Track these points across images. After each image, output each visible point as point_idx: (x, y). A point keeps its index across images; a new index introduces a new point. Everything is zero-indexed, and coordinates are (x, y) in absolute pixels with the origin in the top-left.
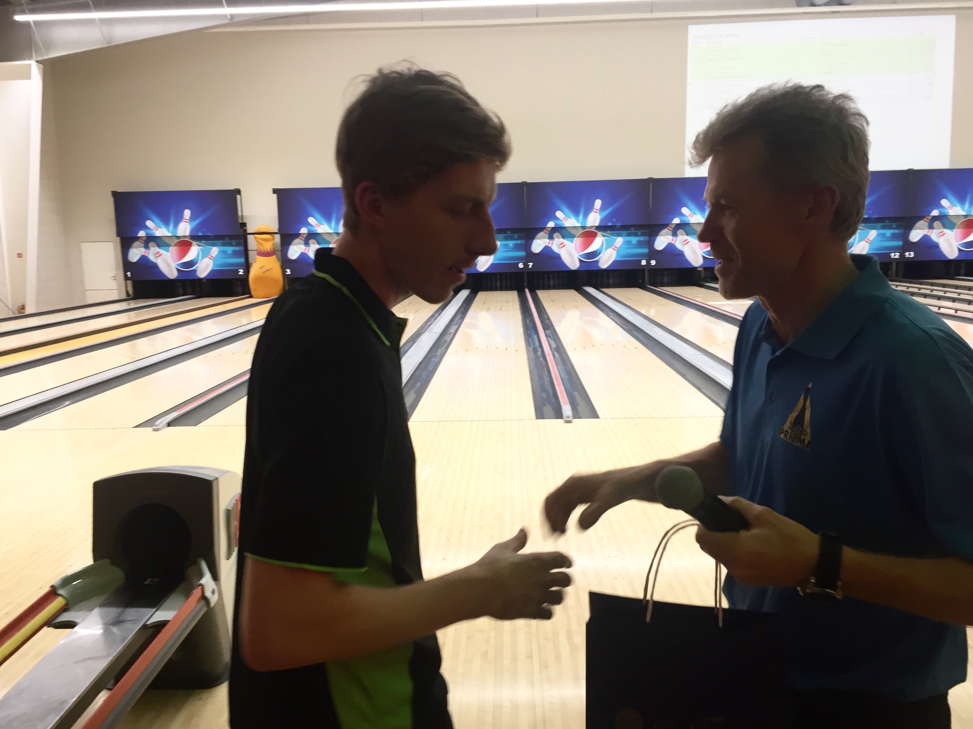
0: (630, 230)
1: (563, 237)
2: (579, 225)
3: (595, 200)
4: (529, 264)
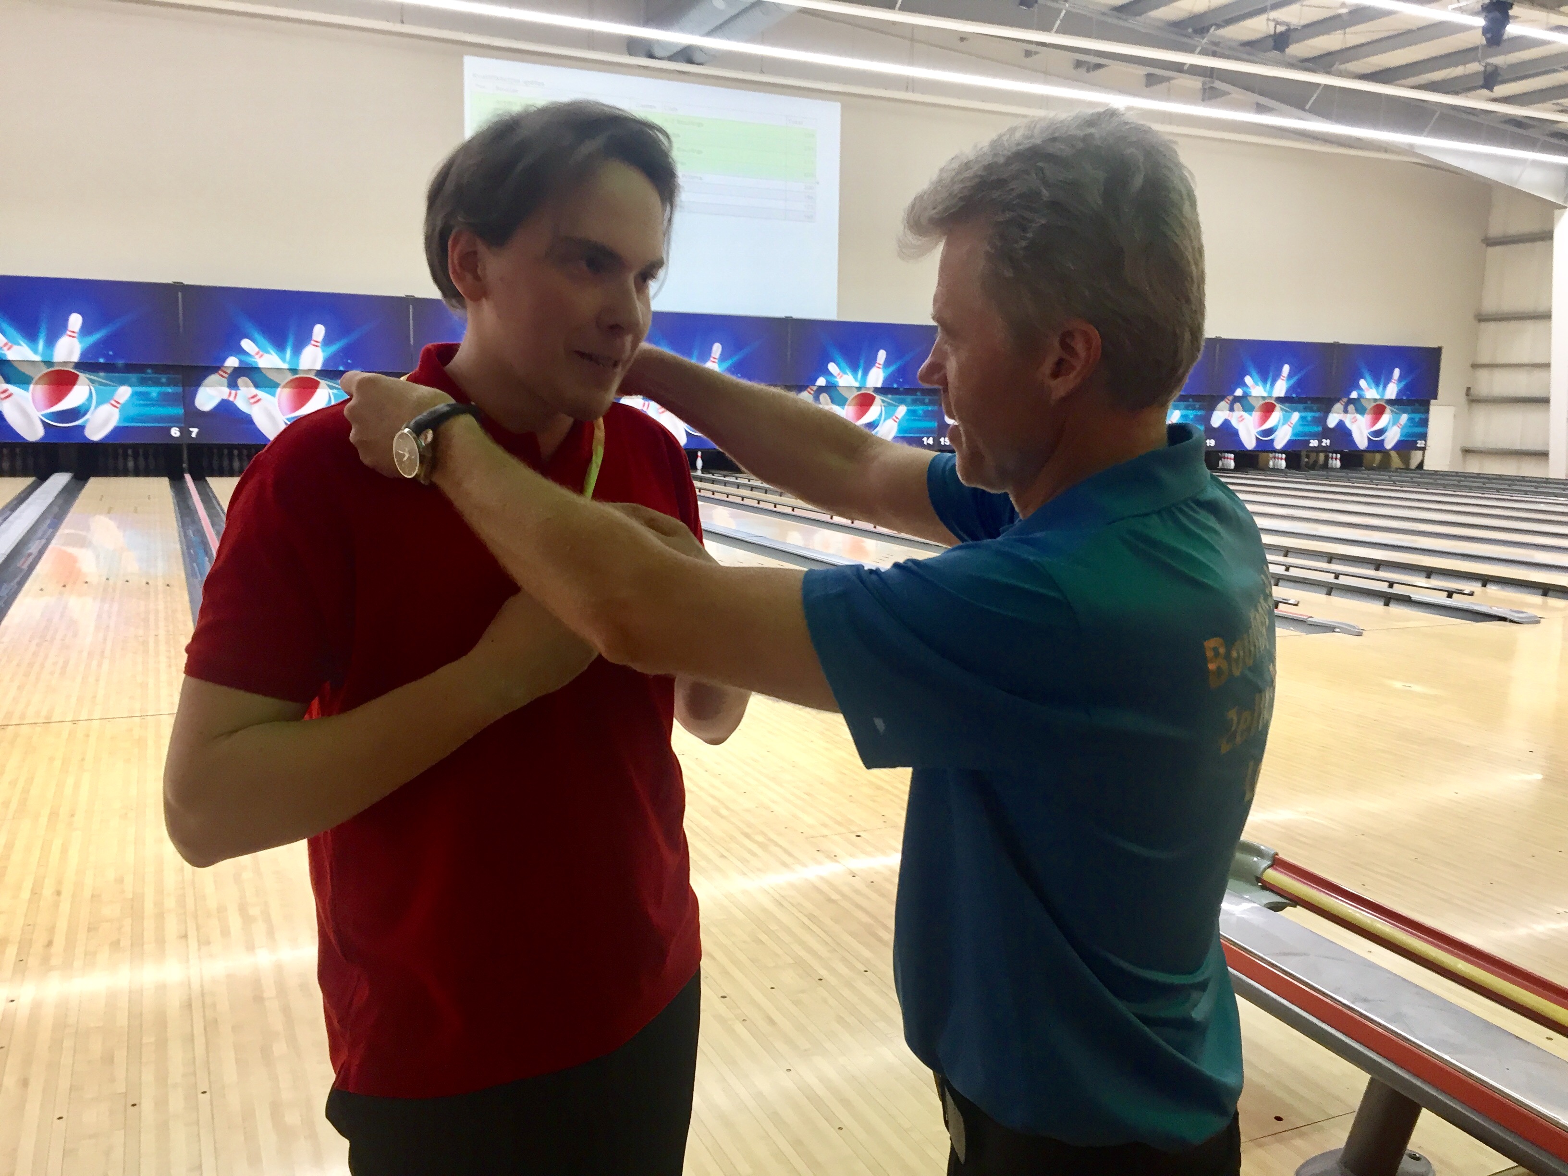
1: (257, 386)
2: (285, 366)
3: (314, 325)
4: (192, 429)
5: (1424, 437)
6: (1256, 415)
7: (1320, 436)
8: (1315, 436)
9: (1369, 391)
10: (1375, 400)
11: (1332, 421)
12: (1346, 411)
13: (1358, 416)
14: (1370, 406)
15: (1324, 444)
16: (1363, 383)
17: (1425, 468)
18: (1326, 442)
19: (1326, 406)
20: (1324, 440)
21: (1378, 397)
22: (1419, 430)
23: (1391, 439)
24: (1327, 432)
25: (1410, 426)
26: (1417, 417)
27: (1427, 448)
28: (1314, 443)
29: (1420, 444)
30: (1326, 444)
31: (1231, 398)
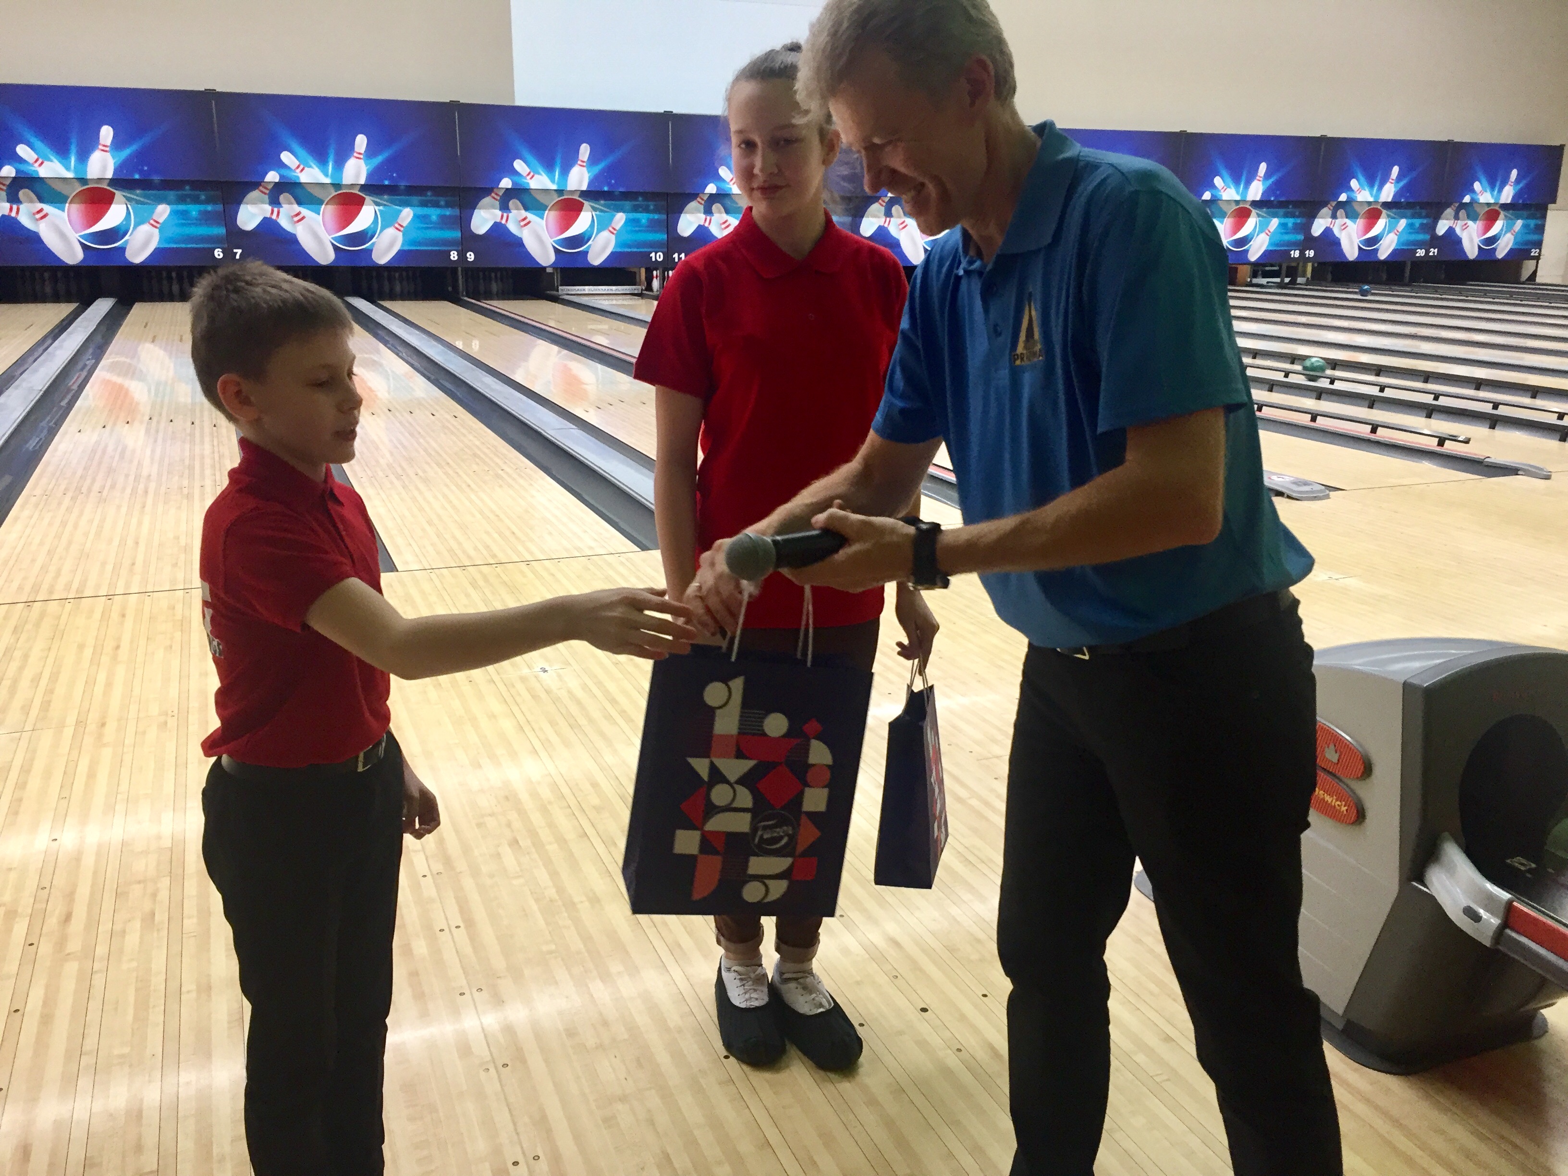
0: (425, 195)
1: (299, 203)
2: (328, 180)
3: (356, 135)
4: (235, 251)
5: (1539, 244)
6: (1361, 222)
7: (1427, 246)
8: (1421, 244)
9: (1483, 194)
10: (1488, 204)
11: (1442, 228)
12: (1457, 218)
13: (1470, 223)
14: (1482, 211)
15: (1431, 254)
16: (1477, 186)
17: (1539, 280)
18: (1434, 252)
19: (1434, 211)
20: (1432, 250)
21: (1492, 201)
22: (1535, 237)
23: (1502, 250)
24: (1435, 240)
25: (1526, 233)
26: (1532, 223)
27: (1541, 257)
28: (1421, 253)
29: (1534, 252)
30: (1434, 253)
31: (1334, 204)
